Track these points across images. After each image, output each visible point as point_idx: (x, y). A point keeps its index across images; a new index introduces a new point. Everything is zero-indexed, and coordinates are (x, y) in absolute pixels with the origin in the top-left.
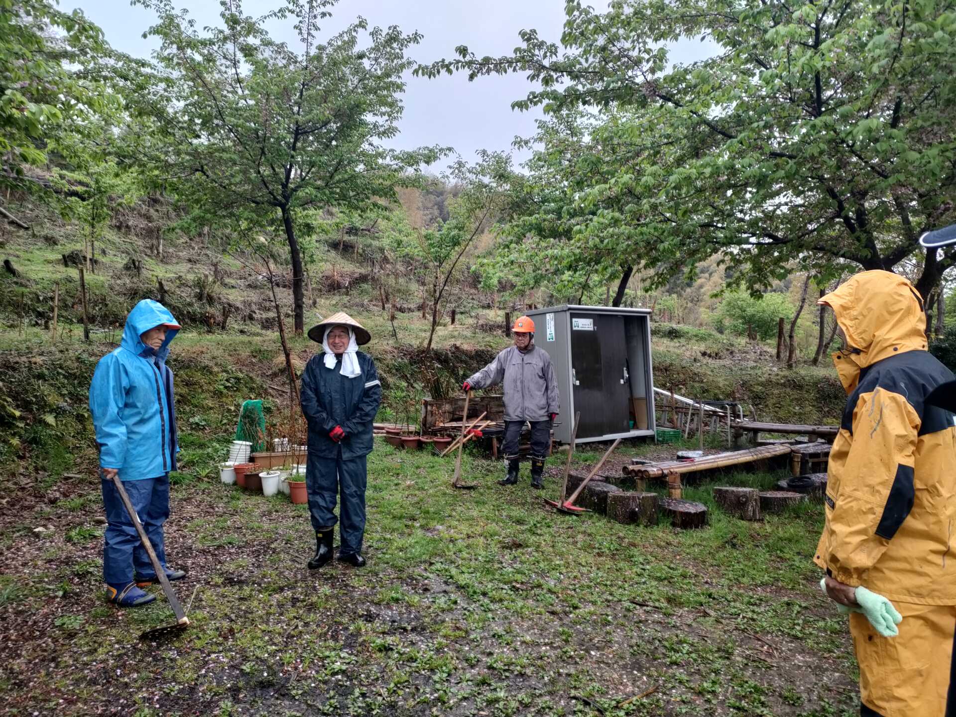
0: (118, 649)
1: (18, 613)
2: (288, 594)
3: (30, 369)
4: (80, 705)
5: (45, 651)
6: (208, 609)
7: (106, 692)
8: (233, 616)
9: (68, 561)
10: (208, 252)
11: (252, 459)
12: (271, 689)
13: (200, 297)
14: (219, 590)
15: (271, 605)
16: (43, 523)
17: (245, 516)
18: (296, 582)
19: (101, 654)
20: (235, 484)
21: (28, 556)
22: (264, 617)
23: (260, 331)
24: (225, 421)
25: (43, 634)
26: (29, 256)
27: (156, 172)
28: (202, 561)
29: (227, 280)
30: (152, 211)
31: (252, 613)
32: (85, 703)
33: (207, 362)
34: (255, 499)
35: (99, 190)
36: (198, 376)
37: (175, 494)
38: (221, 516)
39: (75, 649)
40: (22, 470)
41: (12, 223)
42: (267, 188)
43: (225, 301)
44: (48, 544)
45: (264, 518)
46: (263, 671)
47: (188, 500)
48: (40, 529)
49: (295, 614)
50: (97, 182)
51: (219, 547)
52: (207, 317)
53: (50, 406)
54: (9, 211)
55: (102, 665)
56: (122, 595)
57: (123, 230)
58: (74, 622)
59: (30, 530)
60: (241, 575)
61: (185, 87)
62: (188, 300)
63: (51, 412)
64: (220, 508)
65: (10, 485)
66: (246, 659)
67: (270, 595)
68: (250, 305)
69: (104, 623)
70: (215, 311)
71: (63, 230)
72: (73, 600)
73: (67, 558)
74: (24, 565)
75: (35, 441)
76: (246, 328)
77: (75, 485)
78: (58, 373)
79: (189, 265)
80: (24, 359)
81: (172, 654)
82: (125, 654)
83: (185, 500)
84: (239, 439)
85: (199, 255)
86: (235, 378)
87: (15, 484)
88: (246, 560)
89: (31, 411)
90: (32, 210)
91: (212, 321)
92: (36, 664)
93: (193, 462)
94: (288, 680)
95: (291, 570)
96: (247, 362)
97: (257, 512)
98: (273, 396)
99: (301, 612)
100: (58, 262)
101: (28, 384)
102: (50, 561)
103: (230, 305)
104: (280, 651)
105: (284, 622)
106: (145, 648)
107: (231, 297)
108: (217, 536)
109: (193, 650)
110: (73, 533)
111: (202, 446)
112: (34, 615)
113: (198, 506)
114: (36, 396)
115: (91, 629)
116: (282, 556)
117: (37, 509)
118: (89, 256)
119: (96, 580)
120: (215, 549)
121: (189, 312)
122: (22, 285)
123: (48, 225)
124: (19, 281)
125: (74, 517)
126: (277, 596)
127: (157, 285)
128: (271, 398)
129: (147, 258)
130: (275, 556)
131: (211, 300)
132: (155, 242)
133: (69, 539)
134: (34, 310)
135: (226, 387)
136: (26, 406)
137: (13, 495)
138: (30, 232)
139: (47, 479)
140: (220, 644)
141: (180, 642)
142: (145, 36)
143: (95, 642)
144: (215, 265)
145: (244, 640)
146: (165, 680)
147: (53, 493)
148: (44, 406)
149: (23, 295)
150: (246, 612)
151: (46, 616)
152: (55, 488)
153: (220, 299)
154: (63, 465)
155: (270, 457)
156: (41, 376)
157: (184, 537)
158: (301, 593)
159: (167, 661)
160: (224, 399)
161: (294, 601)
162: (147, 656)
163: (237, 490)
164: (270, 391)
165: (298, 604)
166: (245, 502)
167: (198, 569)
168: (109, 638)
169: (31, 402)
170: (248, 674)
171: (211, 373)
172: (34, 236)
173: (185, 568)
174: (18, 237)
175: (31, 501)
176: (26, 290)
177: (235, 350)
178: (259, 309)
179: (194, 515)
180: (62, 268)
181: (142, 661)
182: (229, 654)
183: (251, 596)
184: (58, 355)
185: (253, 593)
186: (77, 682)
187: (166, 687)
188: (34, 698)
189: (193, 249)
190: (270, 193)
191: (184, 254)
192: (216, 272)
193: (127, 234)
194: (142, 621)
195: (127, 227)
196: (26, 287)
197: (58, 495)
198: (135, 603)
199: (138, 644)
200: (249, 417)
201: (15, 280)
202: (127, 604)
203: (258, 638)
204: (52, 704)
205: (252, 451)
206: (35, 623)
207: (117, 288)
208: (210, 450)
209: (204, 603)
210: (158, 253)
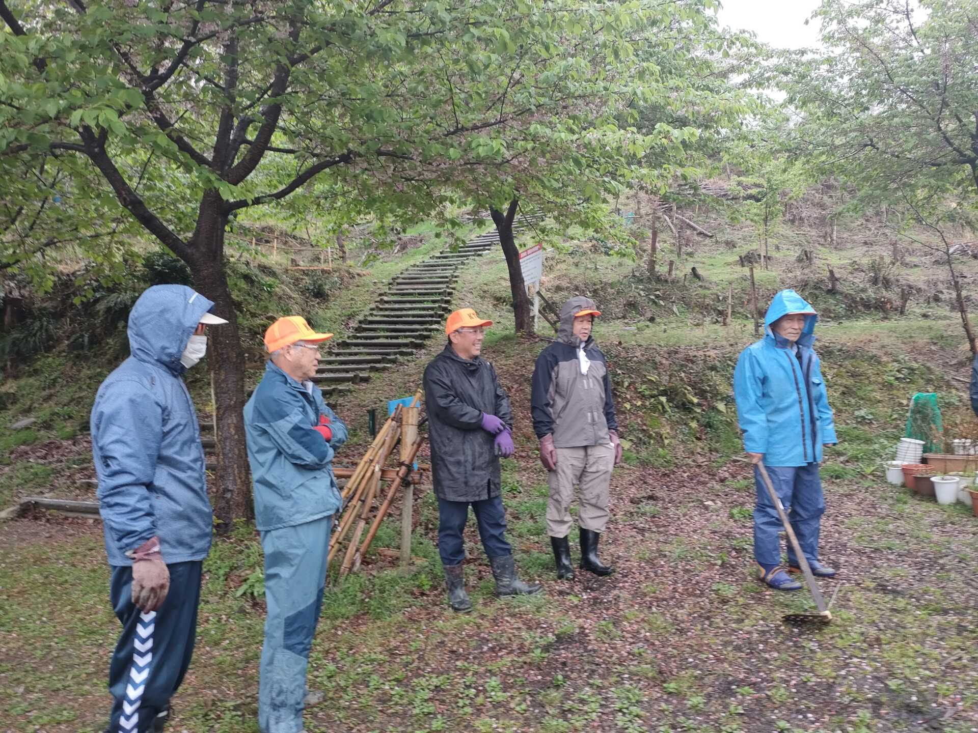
0: (762, 626)
1: (687, 571)
2: (953, 618)
3: (705, 361)
4: (726, 665)
5: (702, 609)
6: (855, 611)
7: (748, 661)
8: (882, 626)
9: (728, 535)
10: (887, 231)
11: (924, 461)
12: (919, 717)
13: (875, 281)
14: (869, 594)
15: (930, 626)
16: (713, 498)
17: (912, 522)
18: (967, 608)
19: (747, 625)
20: (903, 486)
21: (698, 525)
22: (919, 636)
23: (948, 314)
24: (895, 416)
25: (702, 594)
26: (712, 261)
27: (824, 158)
28: (856, 560)
29: (908, 259)
30: (825, 198)
31: (904, 628)
32: (730, 665)
33: (875, 352)
34: (925, 506)
35: (771, 188)
36: (864, 367)
37: (836, 488)
38: (883, 518)
39: (726, 615)
40: (699, 450)
41: (700, 233)
42: (951, 144)
43: (904, 282)
44: (714, 517)
45: (935, 529)
46: (911, 694)
47: (849, 496)
48: (709, 503)
49: (960, 644)
50: (769, 181)
51: (876, 550)
52: (882, 302)
53: (721, 394)
54: (698, 224)
55: (747, 636)
56: (770, 577)
57: (797, 223)
58: (729, 590)
59: (702, 502)
60: (898, 585)
61: (850, 60)
62: (861, 286)
63: (722, 400)
64: (884, 509)
65: (690, 461)
66: (892, 675)
67: (930, 614)
68: (935, 284)
69: (753, 598)
70: (892, 295)
71: (740, 232)
72: (729, 571)
73: (729, 532)
74: (695, 531)
75: (709, 425)
76: (930, 312)
77: (742, 468)
78: (728, 365)
79: (865, 248)
80: (701, 353)
81: (813, 645)
82: (768, 632)
83: (846, 496)
84: (910, 436)
85: (876, 236)
86: (909, 369)
87: (694, 461)
88: (906, 570)
89: (706, 399)
90: (715, 220)
91: (888, 306)
92: (694, 618)
93: (857, 457)
94: (942, 714)
95: (963, 593)
96: (925, 351)
97: (927, 521)
98: (957, 389)
99: (968, 643)
100: (736, 263)
101: (704, 375)
102: (714, 532)
103: (910, 287)
104: (934, 678)
105: (944, 649)
106: (787, 632)
107: (911, 278)
108: (875, 538)
109: (835, 647)
110: (735, 511)
111: (868, 441)
112: (698, 575)
113: (859, 504)
114: (709, 386)
115: (741, 600)
116: (953, 575)
117: (709, 485)
118: (763, 254)
119: (750, 558)
120: (872, 552)
121: (862, 299)
122: (706, 288)
123: (728, 230)
124: (703, 284)
125: (739, 497)
126: (938, 617)
127: (828, 274)
128: (954, 391)
129: (820, 247)
130: (943, 574)
131: (887, 284)
132: (828, 230)
133: (731, 516)
134: (715, 310)
135: (897, 379)
136: (702, 394)
137: (692, 470)
138: (714, 240)
139: (719, 460)
140: (865, 651)
141: (822, 636)
142: (807, 22)
143: (743, 613)
144: (894, 244)
145: (891, 653)
146: (803, 669)
147: (723, 473)
148: (716, 395)
149: (705, 297)
150: (898, 625)
151: (706, 579)
152: (725, 469)
153: (898, 281)
154: (732, 448)
155: (945, 460)
156: (713, 368)
157: (840, 533)
158: (971, 623)
159: (807, 650)
160: (895, 392)
161: (961, 629)
162: (788, 639)
163: (905, 493)
164: (954, 383)
165: (965, 634)
166: (913, 507)
167: (851, 568)
168: (755, 612)
169: (705, 391)
170: (893, 691)
171: (879, 363)
172: (717, 242)
173: (836, 565)
174: (705, 245)
175: (705, 477)
176: (707, 292)
177: (911, 337)
178: (948, 288)
179: (854, 513)
180: (738, 268)
181: (782, 643)
182: (873, 663)
183: (905, 610)
184: (729, 349)
185: (909, 607)
186: (726, 644)
187: (805, 676)
188: (690, 646)
189: (870, 230)
190: (955, 149)
191: (859, 237)
192: (895, 251)
193: (800, 226)
194: (787, 606)
195: (801, 219)
196: (709, 289)
197: (727, 475)
198: (782, 586)
199: (780, 626)
200: (921, 412)
201: (700, 284)
202: (773, 585)
203: (910, 657)
204: (703, 656)
205: (924, 452)
206: (698, 583)
207: (788, 281)
208: (876, 446)
209: (851, 603)
210: (832, 240)
